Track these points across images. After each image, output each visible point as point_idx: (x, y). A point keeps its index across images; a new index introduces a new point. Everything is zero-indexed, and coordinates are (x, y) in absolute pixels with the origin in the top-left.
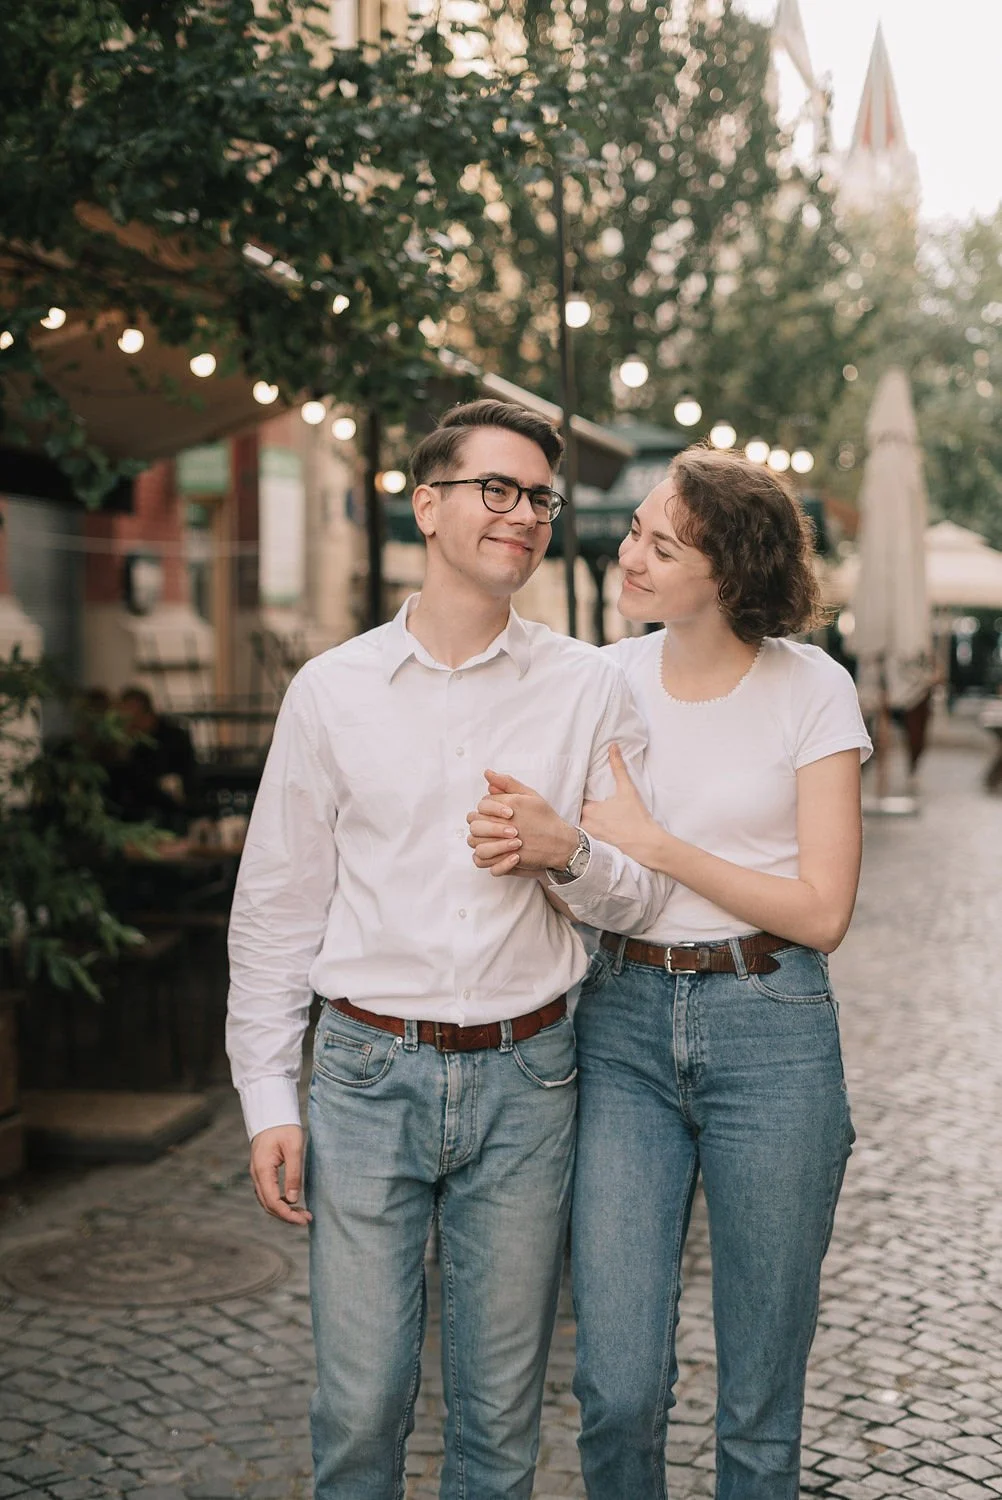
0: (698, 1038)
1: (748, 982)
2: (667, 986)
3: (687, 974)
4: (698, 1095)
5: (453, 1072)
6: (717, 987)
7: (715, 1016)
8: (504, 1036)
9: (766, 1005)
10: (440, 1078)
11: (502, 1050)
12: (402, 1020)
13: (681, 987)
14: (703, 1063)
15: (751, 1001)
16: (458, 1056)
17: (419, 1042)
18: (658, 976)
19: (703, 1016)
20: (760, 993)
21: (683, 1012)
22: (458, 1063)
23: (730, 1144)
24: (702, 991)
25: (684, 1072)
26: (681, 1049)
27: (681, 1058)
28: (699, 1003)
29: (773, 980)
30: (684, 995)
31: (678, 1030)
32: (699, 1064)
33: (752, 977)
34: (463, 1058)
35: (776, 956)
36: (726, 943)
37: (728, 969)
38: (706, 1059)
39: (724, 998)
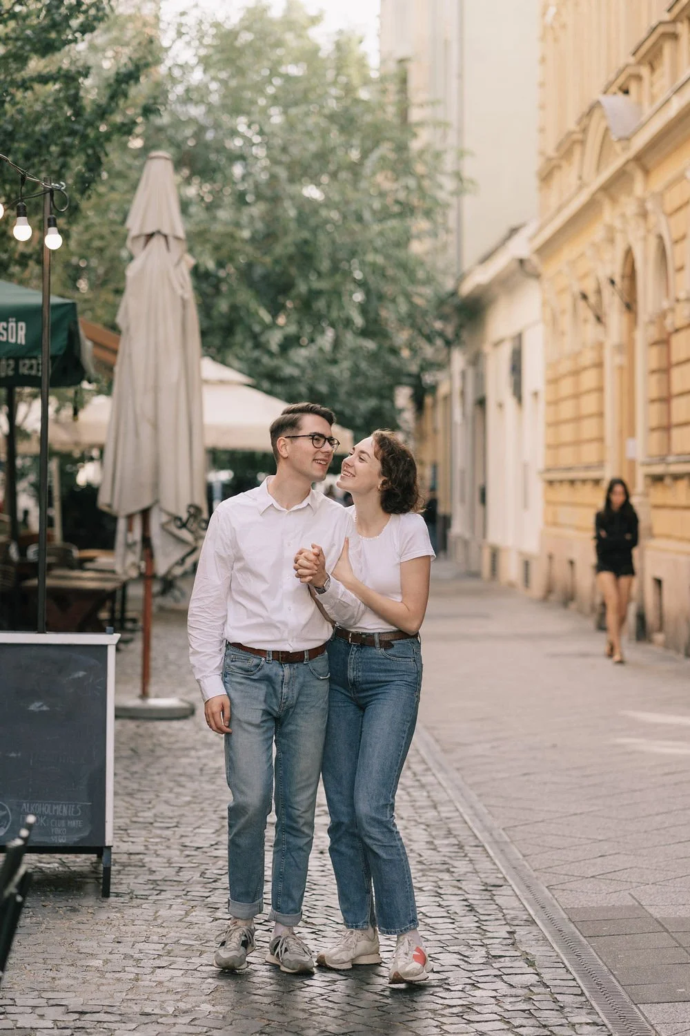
0: (358, 671)
1: (380, 651)
2: (349, 648)
3: (356, 645)
4: (358, 692)
5: (287, 671)
8: (305, 657)
10: (281, 673)
11: (305, 663)
12: (266, 651)
13: (352, 649)
14: (359, 681)
15: (379, 658)
16: (288, 665)
17: (273, 659)
19: (360, 662)
20: (384, 655)
21: (353, 660)
22: (288, 667)
24: (362, 652)
25: (352, 683)
26: (351, 674)
27: (351, 678)
28: (360, 657)
29: (390, 652)
30: (354, 653)
31: (350, 667)
32: (357, 681)
33: (382, 649)
34: (290, 666)
35: (393, 642)
36: (374, 634)
37: (372, 644)
38: (360, 679)
39: (370, 656)
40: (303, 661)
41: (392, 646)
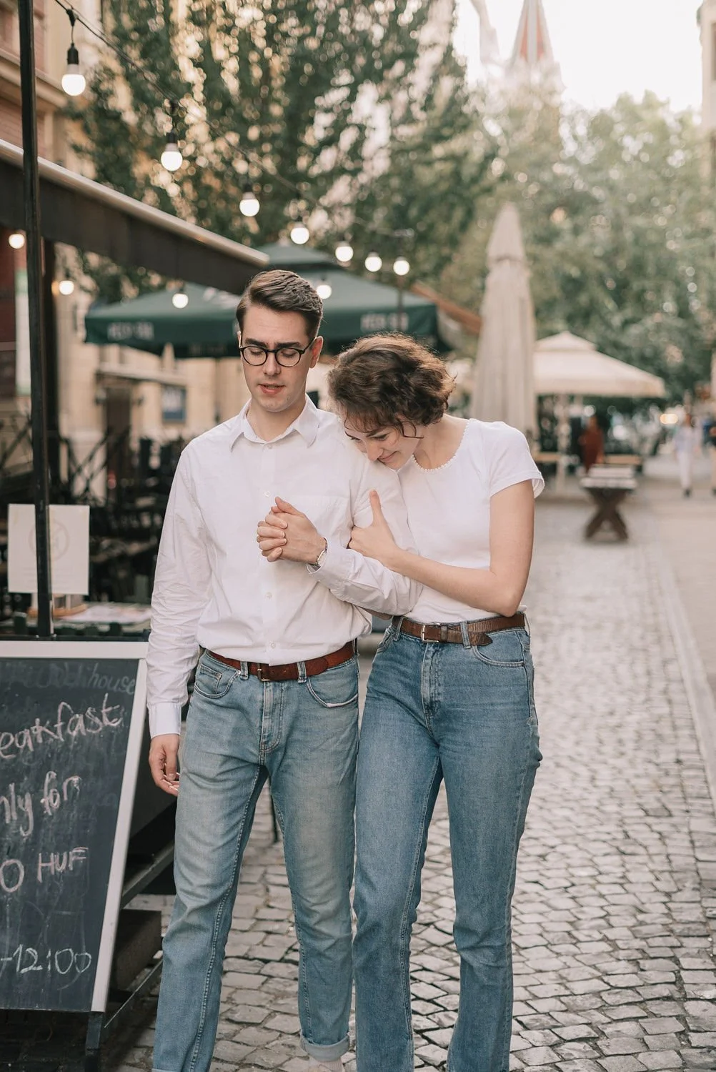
0: (437, 684)
1: (471, 651)
2: (422, 650)
3: (432, 643)
5: (267, 693)
8: (300, 673)
10: (260, 697)
13: (428, 651)
14: (439, 701)
15: (471, 663)
16: (271, 684)
17: (249, 674)
19: (441, 670)
20: (477, 658)
21: (428, 667)
22: (271, 688)
24: (441, 654)
25: (428, 706)
26: (426, 691)
27: (425, 696)
28: (439, 662)
29: (487, 650)
30: (429, 656)
31: (425, 678)
32: (436, 701)
33: (473, 647)
34: (275, 685)
35: (491, 635)
36: (459, 624)
37: (458, 642)
38: (441, 698)
39: (455, 659)
40: (297, 679)
41: (489, 641)
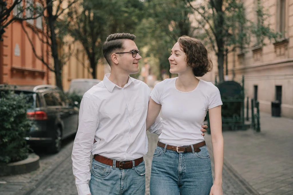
6: (188, 155)
7: (187, 161)
9: (198, 159)
18: (175, 153)
23: (189, 189)
